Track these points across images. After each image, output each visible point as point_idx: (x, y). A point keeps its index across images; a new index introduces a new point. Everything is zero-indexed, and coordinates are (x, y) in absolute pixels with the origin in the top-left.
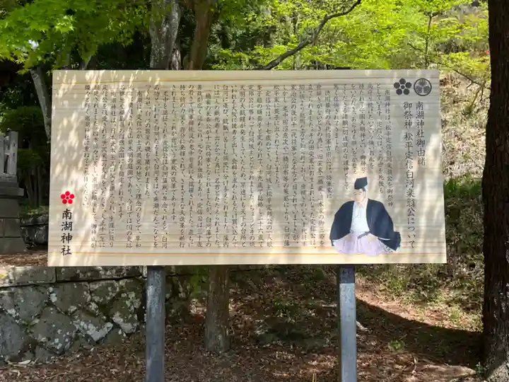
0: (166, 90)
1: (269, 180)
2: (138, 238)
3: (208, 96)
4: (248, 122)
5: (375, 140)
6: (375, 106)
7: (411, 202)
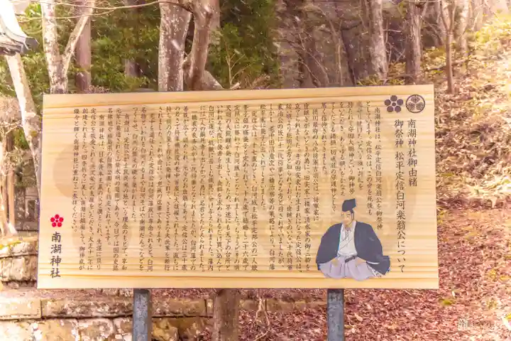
0: (152, 112)
1: (254, 203)
2: (124, 261)
3: (194, 117)
4: (234, 143)
5: (364, 160)
6: (364, 125)
7: (401, 225)
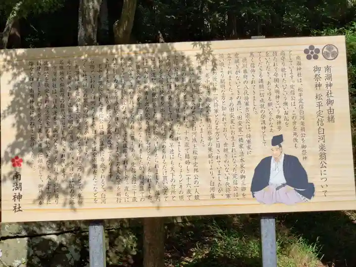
0: (100, 63)
1: (195, 140)
2: (80, 195)
5: (289, 101)
6: (288, 71)
7: (323, 156)
